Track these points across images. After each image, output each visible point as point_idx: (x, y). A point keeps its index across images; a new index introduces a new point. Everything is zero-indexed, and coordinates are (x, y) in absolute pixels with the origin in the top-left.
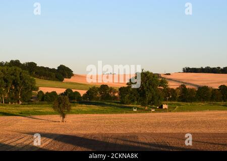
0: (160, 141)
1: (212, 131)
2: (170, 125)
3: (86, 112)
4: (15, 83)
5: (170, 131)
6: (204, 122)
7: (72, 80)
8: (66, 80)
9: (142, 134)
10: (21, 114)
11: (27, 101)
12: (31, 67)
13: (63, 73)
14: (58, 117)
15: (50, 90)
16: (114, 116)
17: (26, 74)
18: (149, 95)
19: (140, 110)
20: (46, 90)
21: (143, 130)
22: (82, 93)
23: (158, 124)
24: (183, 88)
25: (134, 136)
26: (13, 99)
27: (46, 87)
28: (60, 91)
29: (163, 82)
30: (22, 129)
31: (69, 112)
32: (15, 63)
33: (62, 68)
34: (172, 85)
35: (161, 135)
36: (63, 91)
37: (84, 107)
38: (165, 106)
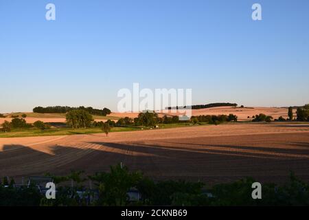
0: (155, 143)
1: (180, 137)
2: (159, 135)
3: (118, 131)
4: (82, 118)
5: (159, 138)
6: (176, 133)
7: (111, 115)
8: (107, 115)
9: (147, 141)
10: (85, 133)
11: (88, 126)
12: (90, 109)
13: (106, 112)
14: (104, 134)
15: (100, 121)
16: (132, 132)
17: (87, 113)
18: (149, 121)
19: (145, 129)
20: (97, 121)
21: (147, 139)
22: (116, 121)
23: (154, 135)
24: (165, 117)
25: (143, 142)
26: (82, 126)
27: (98, 119)
28: (105, 121)
29: (156, 114)
30: (87, 140)
31: (110, 131)
32: (82, 108)
33: (105, 109)
34: (160, 116)
35: (156, 141)
36: (106, 121)
37: (117, 129)
38: (157, 126)
